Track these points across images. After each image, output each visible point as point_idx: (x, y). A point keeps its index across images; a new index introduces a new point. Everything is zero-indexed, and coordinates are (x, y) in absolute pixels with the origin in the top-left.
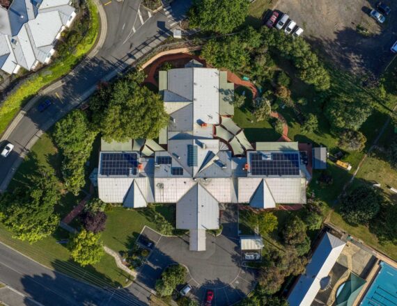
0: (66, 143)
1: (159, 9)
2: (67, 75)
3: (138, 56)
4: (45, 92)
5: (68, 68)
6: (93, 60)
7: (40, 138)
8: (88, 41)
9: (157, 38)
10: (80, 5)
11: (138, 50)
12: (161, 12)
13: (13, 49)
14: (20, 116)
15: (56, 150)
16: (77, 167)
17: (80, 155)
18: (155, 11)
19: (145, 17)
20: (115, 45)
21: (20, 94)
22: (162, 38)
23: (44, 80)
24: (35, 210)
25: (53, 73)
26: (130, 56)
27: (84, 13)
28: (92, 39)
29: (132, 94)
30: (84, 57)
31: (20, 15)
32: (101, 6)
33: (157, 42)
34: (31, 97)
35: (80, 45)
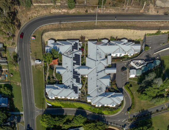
0: (76, 119)
1: (129, 123)
2: (95, 113)
3: (112, 124)
4: (86, 111)
5: (97, 112)
6: (104, 116)
7: (72, 115)
8: (109, 112)
9: (121, 126)
10: (118, 106)
11: (114, 124)
12: (129, 124)
13: (95, 97)
14: (75, 109)
15: (71, 120)
16: (70, 125)
17: (74, 124)
18: (128, 122)
19: (125, 121)
20: (112, 119)
21: (82, 105)
22: (121, 127)
23: (90, 109)
24: (52, 119)
25: (94, 109)
26: (111, 123)
27: (116, 108)
28: (110, 113)
29: (101, 126)
30: (103, 114)
31: (106, 94)
32: (121, 112)
33: (120, 126)
34: (83, 109)
35: (106, 111)
